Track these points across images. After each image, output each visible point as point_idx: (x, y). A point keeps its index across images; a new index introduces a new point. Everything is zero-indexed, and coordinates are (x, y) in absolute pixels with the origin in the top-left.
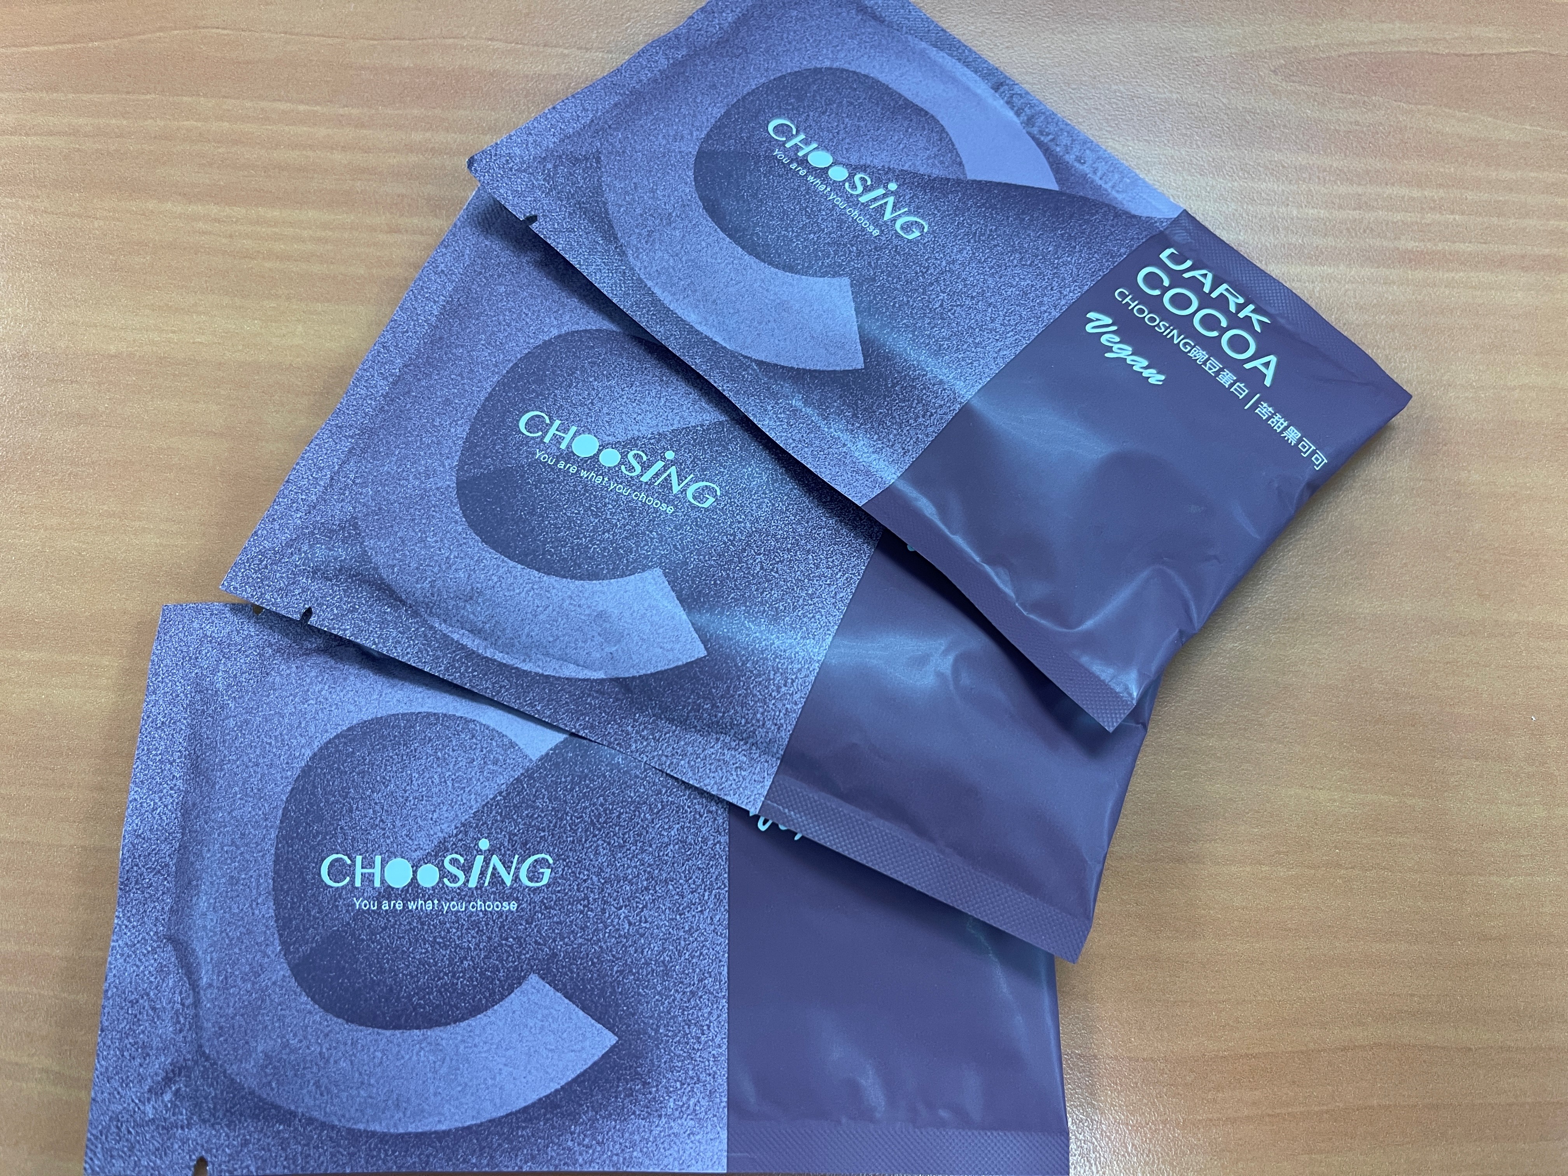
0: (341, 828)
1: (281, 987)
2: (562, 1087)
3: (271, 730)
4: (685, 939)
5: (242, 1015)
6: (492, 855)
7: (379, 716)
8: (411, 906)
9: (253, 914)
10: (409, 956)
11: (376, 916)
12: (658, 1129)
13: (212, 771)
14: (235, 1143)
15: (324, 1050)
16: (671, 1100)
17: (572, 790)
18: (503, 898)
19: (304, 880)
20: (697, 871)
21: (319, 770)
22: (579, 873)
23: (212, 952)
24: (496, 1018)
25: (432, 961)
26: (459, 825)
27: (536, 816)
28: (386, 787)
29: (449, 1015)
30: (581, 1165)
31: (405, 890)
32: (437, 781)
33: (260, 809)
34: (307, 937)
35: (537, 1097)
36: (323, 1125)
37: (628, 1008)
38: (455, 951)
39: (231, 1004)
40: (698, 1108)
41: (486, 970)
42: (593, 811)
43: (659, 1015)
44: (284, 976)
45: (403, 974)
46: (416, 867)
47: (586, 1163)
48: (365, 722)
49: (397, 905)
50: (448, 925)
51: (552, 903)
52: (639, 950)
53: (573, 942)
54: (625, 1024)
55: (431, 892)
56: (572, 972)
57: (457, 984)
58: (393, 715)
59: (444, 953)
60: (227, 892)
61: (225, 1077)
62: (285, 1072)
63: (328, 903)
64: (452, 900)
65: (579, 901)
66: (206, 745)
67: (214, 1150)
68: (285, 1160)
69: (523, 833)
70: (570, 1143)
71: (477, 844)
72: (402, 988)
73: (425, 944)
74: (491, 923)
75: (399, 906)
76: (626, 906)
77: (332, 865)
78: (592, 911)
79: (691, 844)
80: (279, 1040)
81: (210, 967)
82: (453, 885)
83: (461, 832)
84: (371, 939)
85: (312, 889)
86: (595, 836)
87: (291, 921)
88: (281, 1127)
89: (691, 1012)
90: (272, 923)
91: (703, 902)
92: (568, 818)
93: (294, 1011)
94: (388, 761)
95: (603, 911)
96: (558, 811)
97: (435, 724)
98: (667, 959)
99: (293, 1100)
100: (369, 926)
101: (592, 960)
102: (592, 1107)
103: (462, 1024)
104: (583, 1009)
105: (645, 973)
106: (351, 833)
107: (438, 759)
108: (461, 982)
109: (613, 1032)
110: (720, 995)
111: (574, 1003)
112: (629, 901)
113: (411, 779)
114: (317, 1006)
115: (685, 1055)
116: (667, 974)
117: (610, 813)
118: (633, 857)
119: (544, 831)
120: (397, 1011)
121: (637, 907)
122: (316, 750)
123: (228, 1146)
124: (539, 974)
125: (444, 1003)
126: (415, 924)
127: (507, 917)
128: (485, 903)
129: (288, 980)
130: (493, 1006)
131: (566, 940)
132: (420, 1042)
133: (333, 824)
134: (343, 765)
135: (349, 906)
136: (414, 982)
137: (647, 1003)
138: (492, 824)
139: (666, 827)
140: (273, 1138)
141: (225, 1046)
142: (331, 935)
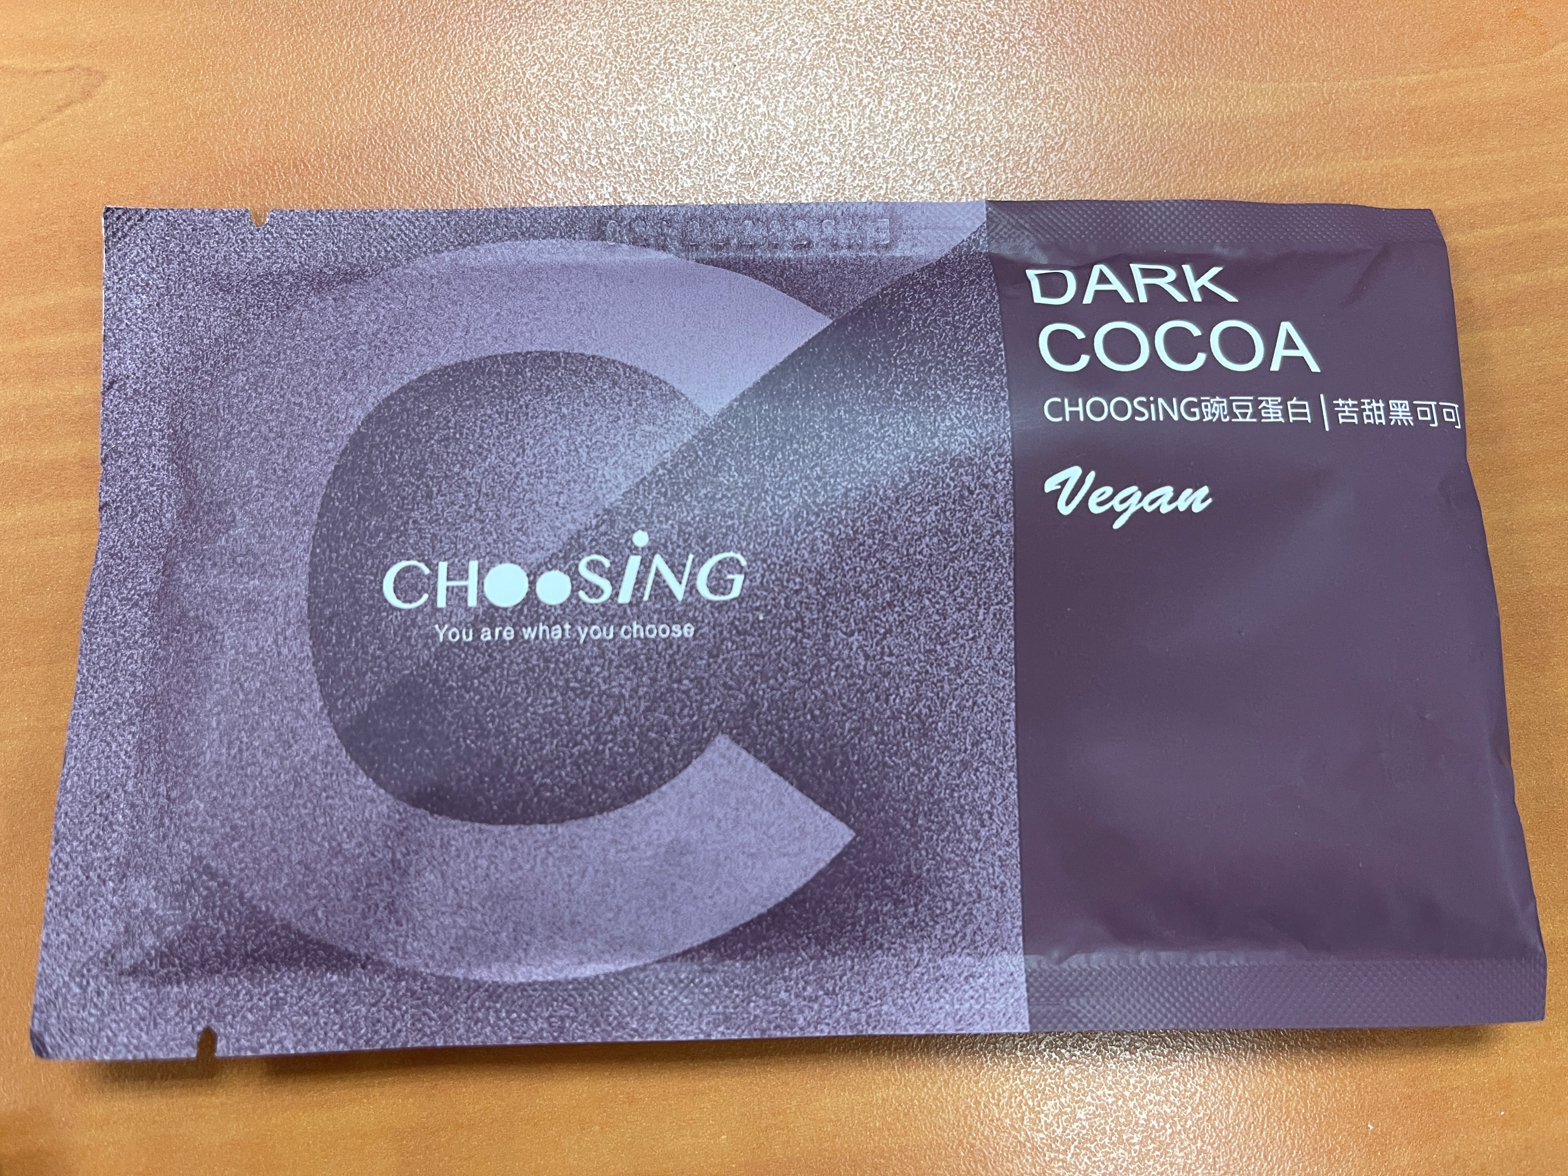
0: (414, 522)
1: (326, 764)
2: (769, 911)
3: (300, 385)
4: (949, 680)
5: (266, 808)
6: (653, 555)
7: (467, 359)
8: (528, 633)
9: (279, 654)
10: (526, 710)
11: (472, 651)
12: (919, 969)
13: (214, 451)
14: (261, 1004)
15: (399, 856)
16: (938, 927)
17: (772, 457)
18: (673, 618)
19: (357, 600)
20: (966, 577)
21: (377, 439)
22: (788, 581)
23: (219, 714)
24: (665, 805)
25: (563, 717)
26: (600, 512)
27: (719, 496)
28: (484, 460)
29: (591, 802)
30: (801, 1029)
31: (518, 610)
32: (563, 449)
33: (287, 499)
34: (363, 686)
35: (731, 927)
36: (400, 974)
37: (869, 786)
38: (600, 702)
39: (249, 791)
40: (978, 938)
41: (648, 730)
42: (806, 488)
43: (916, 797)
44: (329, 746)
45: (518, 739)
46: (533, 577)
47: (809, 1025)
48: (446, 367)
49: (505, 634)
50: (587, 662)
51: (748, 626)
52: (883, 697)
53: (781, 684)
54: (865, 810)
55: (559, 612)
56: (781, 731)
57: (603, 751)
58: (489, 357)
59: (582, 704)
60: (241, 623)
61: (242, 904)
62: (337, 894)
63: (395, 634)
64: (593, 623)
65: (788, 623)
66: (202, 414)
67: (230, 1017)
68: (341, 1028)
69: (701, 521)
70: (783, 995)
71: (629, 539)
72: (516, 759)
73: (551, 691)
74: (655, 656)
75: (508, 634)
76: (859, 631)
77: (399, 577)
78: (809, 637)
79: (956, 535)
80: (326, 845)
81: (216, 735)
82: (593, 601)
83: (604, 522)
84: (464, 686)
85: (369, 614)
86: (810, 524)
87: (338, 661)
88: (335, 978)
89: (963, 793)
90: (308, 666)
91: (976, 625)
92: (769, 499)
93: (347, 798)
94: (485, 422)
95: (826, 637)
96: (753, 488)
97: (554, 368)
98: (925, 711)
99: (351, 937)
100: (460, 667)
101: (811, 712)
102: (817, 939)
103: (612, 815)
104: (801, 788)
105: (892, 732)
106: (430, 530)
107: (563, 417)
108: (610, 749)
109: (847, 823)
110: (1005, 766)
111: (786, 778)
112: (865, 623)
113: (522, 447)
114: (382, 791)
115: (957, 859)
116: (925, 735)
117: (833, 490)
118: (869, 556)
119: (732, 518)
120: (510, 796)
121: (877, 632)
122: (372, 409)
123: (250, 1010)
124: (730, 733)
125: (584, 783)
126: (534, 662)
127: (679, 647)
128: (644, 626)
129: (334, 752)
130: (660, 786)
131: (772, 682)
132: (546, 845)
133: (401, 517)
134: (414, 429)
135: (427, 637)
136: (536, 751)
137: (898, 778)
138: (653, 509)
139: (918, 510)
140: (322, 996)
141: (241, 855)
142: (400, 682)
